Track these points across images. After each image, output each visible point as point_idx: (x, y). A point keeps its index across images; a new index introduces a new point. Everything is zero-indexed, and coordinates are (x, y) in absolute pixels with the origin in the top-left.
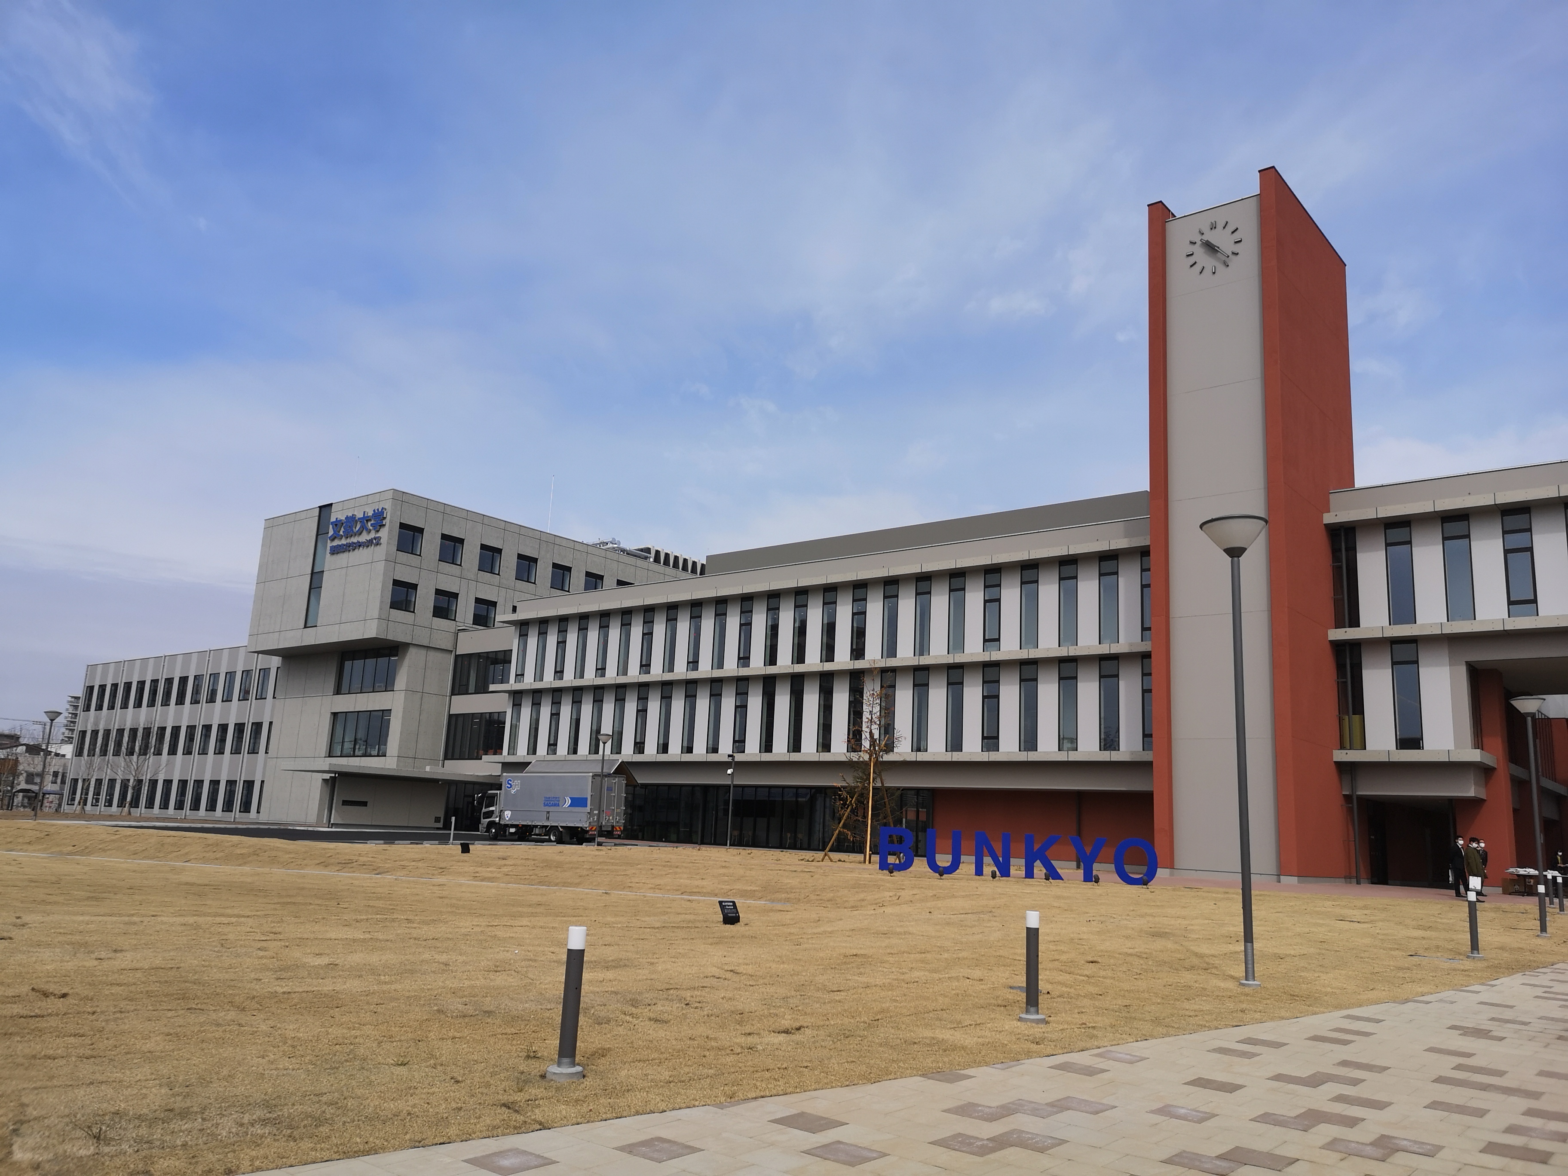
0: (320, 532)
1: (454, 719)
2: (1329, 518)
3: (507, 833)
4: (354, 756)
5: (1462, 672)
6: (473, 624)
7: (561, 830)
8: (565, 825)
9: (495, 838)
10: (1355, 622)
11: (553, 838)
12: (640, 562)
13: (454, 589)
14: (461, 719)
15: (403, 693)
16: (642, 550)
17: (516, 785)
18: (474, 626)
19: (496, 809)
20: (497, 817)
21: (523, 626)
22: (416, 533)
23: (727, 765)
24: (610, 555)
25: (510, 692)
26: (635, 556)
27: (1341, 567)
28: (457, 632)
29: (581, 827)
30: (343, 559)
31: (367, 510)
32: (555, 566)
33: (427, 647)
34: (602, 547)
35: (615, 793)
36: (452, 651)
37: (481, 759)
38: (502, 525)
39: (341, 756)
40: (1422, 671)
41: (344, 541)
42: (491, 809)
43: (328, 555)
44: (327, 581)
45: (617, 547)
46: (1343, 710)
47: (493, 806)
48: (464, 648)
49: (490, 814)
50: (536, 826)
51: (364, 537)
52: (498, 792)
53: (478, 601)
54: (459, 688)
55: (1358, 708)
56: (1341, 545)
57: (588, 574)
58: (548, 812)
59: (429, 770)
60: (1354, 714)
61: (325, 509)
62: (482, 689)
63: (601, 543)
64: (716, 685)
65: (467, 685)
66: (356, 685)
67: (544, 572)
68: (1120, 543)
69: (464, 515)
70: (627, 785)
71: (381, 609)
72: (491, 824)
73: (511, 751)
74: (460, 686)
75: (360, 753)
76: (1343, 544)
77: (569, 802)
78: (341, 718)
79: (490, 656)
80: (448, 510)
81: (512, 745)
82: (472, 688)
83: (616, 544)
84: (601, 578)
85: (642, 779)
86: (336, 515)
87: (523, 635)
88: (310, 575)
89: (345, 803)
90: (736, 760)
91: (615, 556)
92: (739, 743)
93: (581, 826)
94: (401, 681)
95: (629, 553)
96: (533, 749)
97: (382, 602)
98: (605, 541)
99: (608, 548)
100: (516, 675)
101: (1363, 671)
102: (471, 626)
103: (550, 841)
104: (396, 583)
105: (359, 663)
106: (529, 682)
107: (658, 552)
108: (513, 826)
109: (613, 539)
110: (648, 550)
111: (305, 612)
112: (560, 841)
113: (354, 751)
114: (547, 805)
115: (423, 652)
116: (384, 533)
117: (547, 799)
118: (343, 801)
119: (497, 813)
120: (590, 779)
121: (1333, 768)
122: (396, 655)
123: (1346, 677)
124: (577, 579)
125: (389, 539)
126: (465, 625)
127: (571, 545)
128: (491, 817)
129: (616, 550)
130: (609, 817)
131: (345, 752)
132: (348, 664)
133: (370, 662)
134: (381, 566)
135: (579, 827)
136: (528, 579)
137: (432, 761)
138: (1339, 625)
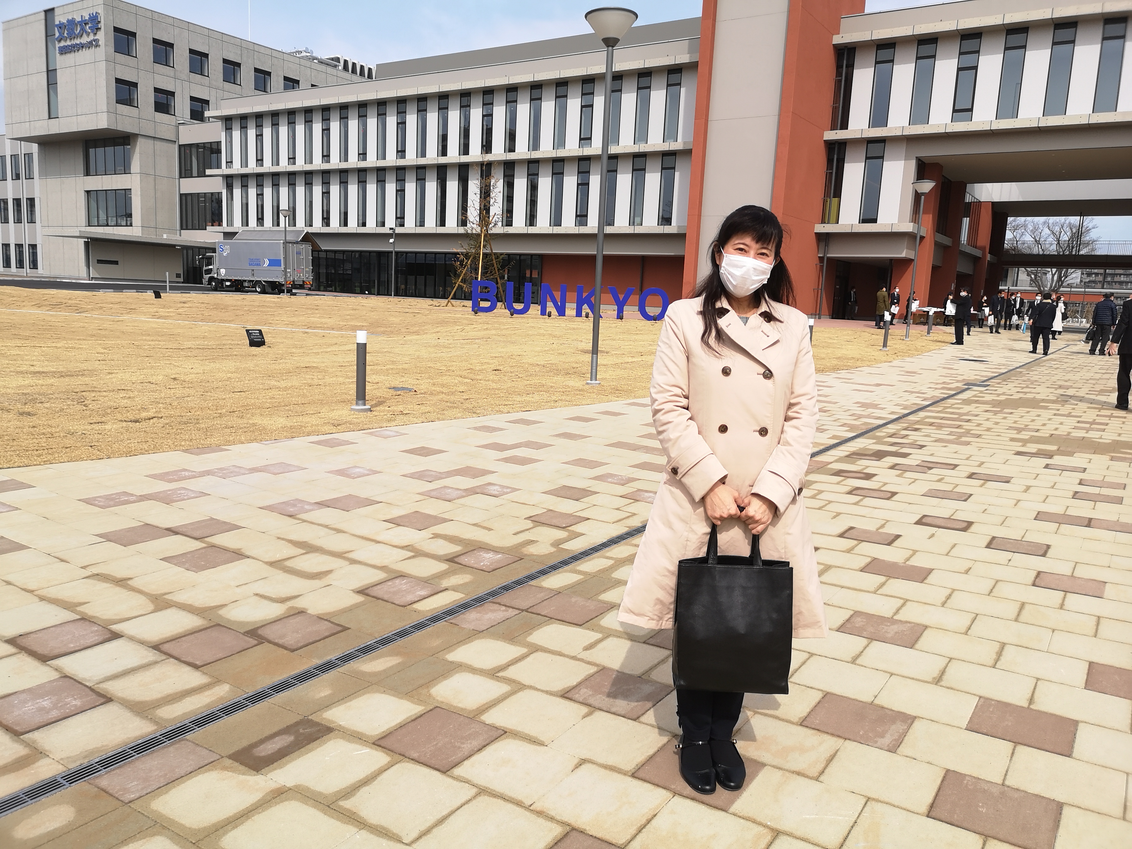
0: (48, 35)
1: (184, 198)
2: (837, 40)
3: (224, 286)
4: (107, 225)
5: (913, 164)
6: (191, 119)
7: (264, 283)
8: (266, 280)
9: (215, 289)
10: (844, 126)
11: (258, 290)
12: (330, 70)
13: (170, 88)
14: (189, 198)
15: (138, 176)
16: (332, 59)
17: (226, 249)
18: (192, 121)
19: (214, 267)
20: (215, 274)
21: (228, 121)
22: (129, 37)
23: (389, 236)
24: (303, 62)
25: (223, 176)
26: (328, 65)
27: (840, 81)
28: (177, 125)
29: (278, 282)
30: (70, 58)
31: (84, 15)
32: (257, 70)
33: (154, 137)
34: (298, 55)
35: (303, 256)
36: (175, 142)
37: (206, 229)
38: (206, 32)
39: (98, 226)
40: (885, 164)
41: (68, 43)
42: (210, 267)
43: (58, 55)
44: (61, 78)
45: (310, 56)
46: (827, 194)
47: (211, 265)
48: (184, 140)
49: (209, 271)
50: (245, 281)
51: (85, 40)
52: (214, 254)
53: (192, 99)
54: (185, 172)
55: (838, 194)
56: (843, 62)
57: (286, 79)
58: (253, 270)
59: (165, 238)
60: (834, 197)
61: (49, 12)
62: (202, 174)
63: (297, 52)
64: (381, 173)
65: (191, 170)
66: (101, 168)
67: (247, 75)
68: (684, 58)
69: (171, 21)
70: (312, 251)
71: (108, 103)
72: (211, 279)
73: (229, 223)
74: (185, 170)
75: (113, 223)
76: (845, 61)
77: (267, 262)
78: (93, 195)
79: (207, 145)
80: (156, 17)
81: (229, 219)
82: (195, 172)
83: (309, 53)
84: (297, 82)
85: (325, 246)
86: (60, 18)
87: (229, 129)
88: (46, 73)
89: (99, 262)
90: (396, 232)
91: (308, 63)
92: (400, 219)
93: (278, 280)
94: (135, 165)
95: (321, 62)
96: (246, 222)
97: (108, 98)
98: (300, 50)
99: (303, 57)
100: (227, 162)
101: (845, 164)
102: (189, 120)
103: (256, 291)
104: (118, 81)
105: (100, 151)
106: (237, 168)
107: (346, 62)
108: (228, 280)
109: (306, 48)
110: (338, 60)
111: (47, 105)
112: (264, 292)
113: (107, 220)
114: (252, 265)
115: (151, 142)
116: (101, 36)
117: (251, 260)
118: (98, 260)
119: (215, 271)
120: (282, 245)
121: (813, 238)
122: (129, 145)
123: (832, 169)
124: (276, 82)
125: (106, 41)
126: (184, 119)
127: (269, 52)
128: (210, 273)
129: (310, 59)
130: (300, 274)
131: (101, 223)
132: (92, 151)
133: (110, 150)
134: (103, 65)
135: (277, 282)
136: (234, 81)
137: (170, 230)
138: (833, 128)
